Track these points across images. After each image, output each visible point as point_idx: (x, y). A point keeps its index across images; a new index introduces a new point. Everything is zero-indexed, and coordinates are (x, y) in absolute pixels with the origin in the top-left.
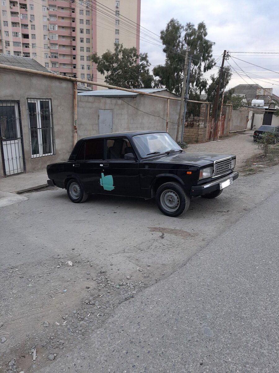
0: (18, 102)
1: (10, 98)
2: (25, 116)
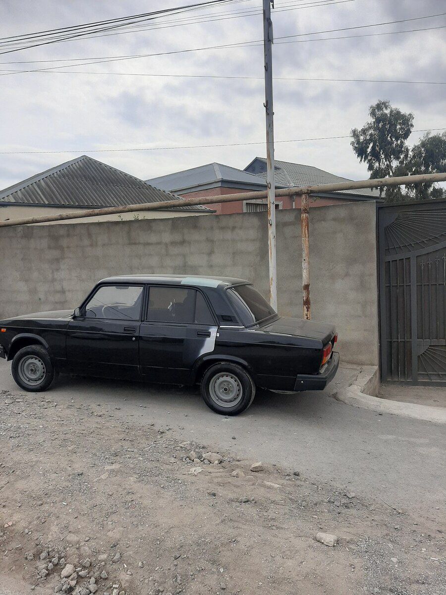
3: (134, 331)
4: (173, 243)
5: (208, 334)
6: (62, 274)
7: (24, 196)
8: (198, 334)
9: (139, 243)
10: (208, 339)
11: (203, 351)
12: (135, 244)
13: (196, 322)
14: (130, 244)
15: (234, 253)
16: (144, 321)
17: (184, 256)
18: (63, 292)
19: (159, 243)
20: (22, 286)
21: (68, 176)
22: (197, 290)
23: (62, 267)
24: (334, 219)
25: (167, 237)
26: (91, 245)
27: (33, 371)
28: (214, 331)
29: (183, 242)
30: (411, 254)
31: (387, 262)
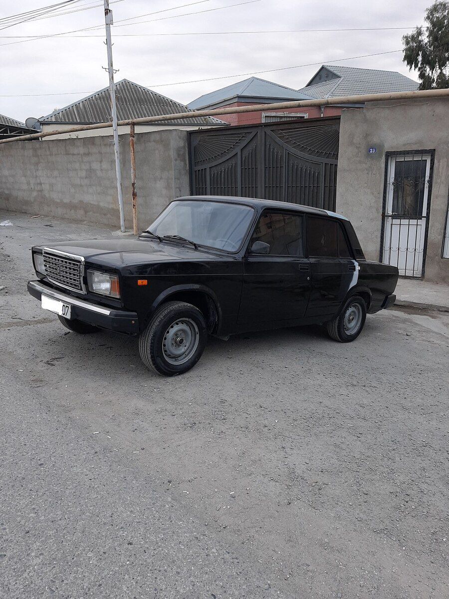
0: (432, 153)
1: (415, 148)
2: (443, 178)
4: (84, 154)
5: (354, 268)
6: (40, 173)
7: (64, 116)
8: (349, 269)
9: (70, 154)
10: (355, 273)
11: (351, 285)
12: (68, 154)
14: (66, 154)
15: (111, 161)
17: (90, 163)
18: (41, 184)
19: (79, 154)
20: (23, 179)
21: (103, 98)
23: (40, 168)
24: (154, 141)
25: (82, 150)
26: (50, 155)
28: (357, 265)
29: (88, 154)
30: (207, 166)
31: (196, 171)
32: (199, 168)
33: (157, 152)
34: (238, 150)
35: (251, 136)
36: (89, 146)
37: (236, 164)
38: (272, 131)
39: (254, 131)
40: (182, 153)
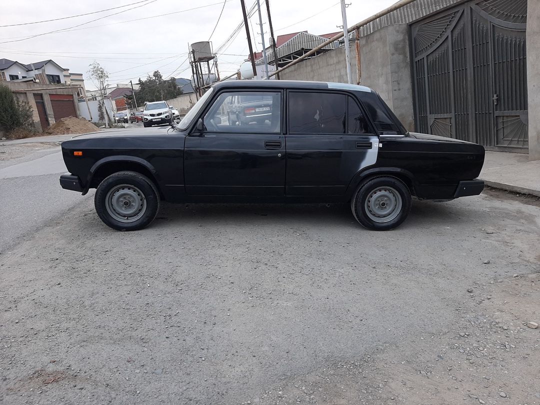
3: (279, 146)
5: (370, 145)
8: (358, 146)
10: (369, 151)
11: (364, 164)
13: (350, 133)
16: (286, 134)
22: (348, 96)
27: (127, 205)
28: (375, 142)
30: (424, 55)
31: (416, 62)
32: (419, 58)
33: (378, 50)
34: (449, 33)
35: (459, 15)
36: (339, 55)
37: (448, 47)
38: (477, 4)
39: (461, 9)
40: (400, 46)
